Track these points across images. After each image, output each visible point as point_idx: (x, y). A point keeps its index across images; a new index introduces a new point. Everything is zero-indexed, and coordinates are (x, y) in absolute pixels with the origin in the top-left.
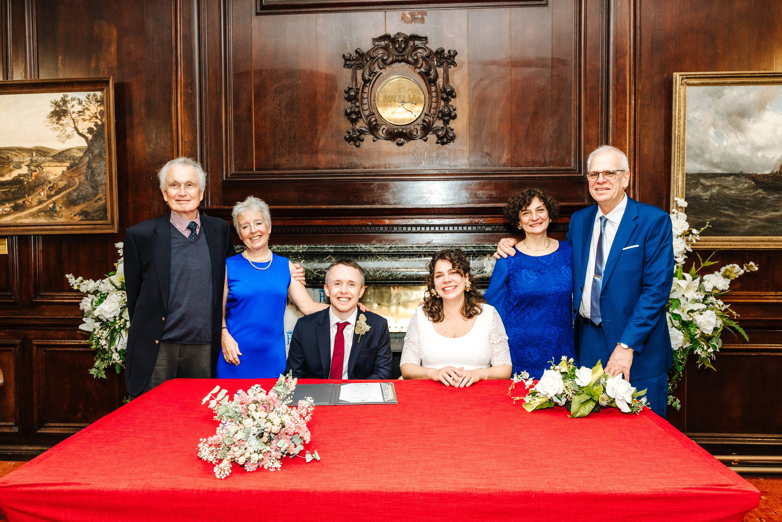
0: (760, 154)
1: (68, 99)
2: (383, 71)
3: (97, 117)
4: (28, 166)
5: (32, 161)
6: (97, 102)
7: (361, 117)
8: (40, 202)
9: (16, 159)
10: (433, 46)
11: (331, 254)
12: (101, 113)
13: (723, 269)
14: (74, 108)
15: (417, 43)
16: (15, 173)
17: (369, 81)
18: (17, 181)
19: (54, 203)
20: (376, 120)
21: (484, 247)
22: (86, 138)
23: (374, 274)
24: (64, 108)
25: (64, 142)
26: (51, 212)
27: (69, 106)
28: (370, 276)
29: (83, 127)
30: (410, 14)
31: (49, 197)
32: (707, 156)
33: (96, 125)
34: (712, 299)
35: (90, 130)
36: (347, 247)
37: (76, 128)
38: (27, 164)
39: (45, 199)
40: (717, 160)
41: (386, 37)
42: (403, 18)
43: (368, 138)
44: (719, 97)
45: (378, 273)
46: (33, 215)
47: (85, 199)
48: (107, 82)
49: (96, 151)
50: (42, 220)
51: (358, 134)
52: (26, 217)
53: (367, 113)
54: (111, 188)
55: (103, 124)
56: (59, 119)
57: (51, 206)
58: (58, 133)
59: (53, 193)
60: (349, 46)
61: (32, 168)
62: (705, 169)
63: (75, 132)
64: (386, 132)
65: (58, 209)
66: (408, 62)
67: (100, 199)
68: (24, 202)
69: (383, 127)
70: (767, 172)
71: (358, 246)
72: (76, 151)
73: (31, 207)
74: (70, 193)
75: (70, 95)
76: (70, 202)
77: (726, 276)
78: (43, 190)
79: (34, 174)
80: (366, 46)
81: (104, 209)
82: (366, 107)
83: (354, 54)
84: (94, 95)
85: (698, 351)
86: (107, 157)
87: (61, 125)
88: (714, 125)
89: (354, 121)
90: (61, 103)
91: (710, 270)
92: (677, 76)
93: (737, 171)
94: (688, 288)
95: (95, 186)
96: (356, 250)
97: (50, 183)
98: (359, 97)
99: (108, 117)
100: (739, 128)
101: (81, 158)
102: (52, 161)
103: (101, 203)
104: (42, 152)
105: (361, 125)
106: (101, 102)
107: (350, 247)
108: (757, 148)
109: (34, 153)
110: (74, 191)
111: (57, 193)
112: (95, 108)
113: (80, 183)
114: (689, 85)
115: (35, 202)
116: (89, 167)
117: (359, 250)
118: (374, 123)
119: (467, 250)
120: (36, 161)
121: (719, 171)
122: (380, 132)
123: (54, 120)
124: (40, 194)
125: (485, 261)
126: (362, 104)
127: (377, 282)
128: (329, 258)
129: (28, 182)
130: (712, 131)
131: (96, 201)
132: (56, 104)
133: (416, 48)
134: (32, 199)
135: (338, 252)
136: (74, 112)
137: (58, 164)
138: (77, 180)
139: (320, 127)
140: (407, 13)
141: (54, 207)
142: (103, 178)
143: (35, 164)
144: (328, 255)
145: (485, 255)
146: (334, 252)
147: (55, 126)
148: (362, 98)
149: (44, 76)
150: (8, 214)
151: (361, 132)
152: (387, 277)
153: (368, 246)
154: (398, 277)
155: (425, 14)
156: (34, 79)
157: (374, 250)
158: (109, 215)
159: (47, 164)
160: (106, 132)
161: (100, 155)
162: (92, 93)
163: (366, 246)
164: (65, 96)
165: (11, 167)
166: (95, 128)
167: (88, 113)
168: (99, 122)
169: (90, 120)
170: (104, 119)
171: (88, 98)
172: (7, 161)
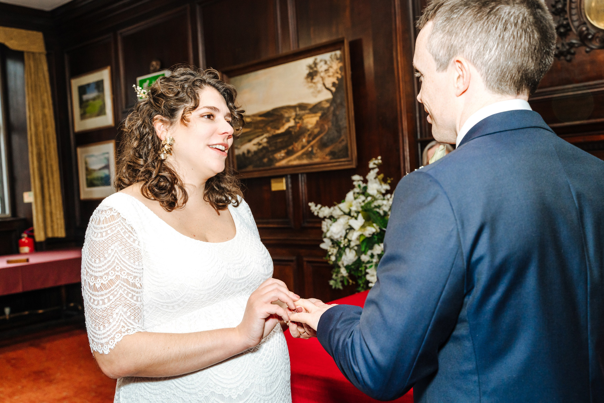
1: (318, 61)
3: (337, 73)
4: (294, 119)
5: (297, 115)
6: (337, 59)
7: (571, 30)
8: (303, 147)
9: (286, 115)
12: (341, 68)
14: (321, 67)
16: (287, 126)
18: (288, 132)
19: (312, 147)
20: (587, 30)
22: (331, 91)
24: (315, 69)
25: (316, 97)
26: (309, 155)
27: (318, 66)
29: (329, 82)
31: (309, 142)
33: (338, 79)
35: (334, 84)
37: (324, 85)
38: (293, 117)
39: (306, 144)
43: (581, 50)
46: (299, 158)
47: (332, 141)
49: (339, 101)
50: (305, 161)
51: (567, 47)
52: (295, 160)
53: (576, 24)
54: (350, 130)
55: (342, 77)
56: (312, 79)
57: (310, 149)
58: (312, 90)
59: (311, 139)
61: (297, 120)
63: (324, 88)
64: (600, 41)
65: (314, 151)
67: (343, 140)
68: (293, 148)
69: (597, 35)
72: (324, 103)
73: (297, 151)
74: (322, 138)
75: (319, 57)
76: (323, 145)
78: (304, 137)
79: (298, 125)
81: (346, 148)
82: (575, 18)
84: (336, 55)
86: (345, 104)
87: (314, 83)
89: (564, 35)
90: (313, 66)
95: (339, 130)
97: (308, 130)
98: (567, 8)
99: (346, 71)
101: (328, 108)
102: (308, 113)
103: (344, 143)
104: (302, 107)
105: (572, 37)
106: (340, 59)
109: (298, 109)
110: (325, 135)
111: (314, 139)
112: (336, 66)
113: (329, 128)
115: (299, 148)
116: (334, 115)
118: (586, 32)
120: (299, 115)
122: (594, 42)
123: (309, 80)
124: (302, 141)
126: (571, 15)
129: (295, 132)
131: (340, 143)
132: (310, 67)
134: (297, 145)
136: (322, 72)
137: (313, 115)
138: (326, 127)
141: (312, 150)
142: (344, 123)
143: (298, 117)
147: (311, 84)
148: (571, 9)
149: (302, 46)
150: (283, 158)
151: (572, 45)
156: (296, 50)
158: (349, 153)
159: (306, 116)
160: (344, 84)
161: (341, 104)
162: (333, 53)
164: (316, 59)
165: (284, 121)
166: (337, 82)
167: (332, 71)
168: (340, 76)
169: (333, 76)
170: (343, 74)
171: (331, 57)
172: (281, 117)
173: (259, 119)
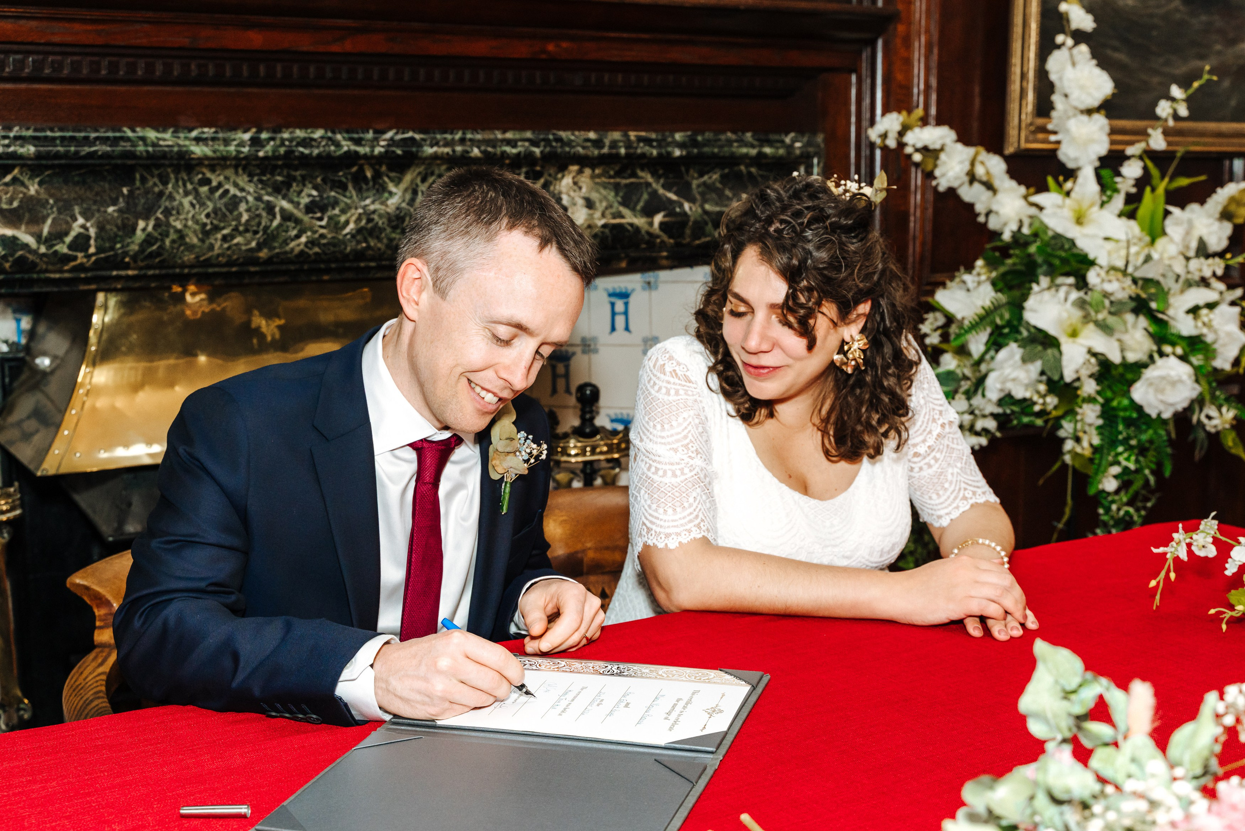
11: (22, 166)
21: (559, 140)
23: (202, 241)
28: (190, 248)
36: (86, 138)
45: (219, 236)
71: (129, 134)
77: (1224, 215)
96: (127, 146)
107: (97, 138)
117: (141, 148)
119: (514, 151)
125: (564, 190)
127: (210, 270)
128: (15, 180)
135: (57, 155)
144: (8, 169)
145: (563, 168)
146: (38, 156)
152: (251, 250)
153: (168, 135)
154: (292, 250)
157: (198, 150)
163: (160, 135)
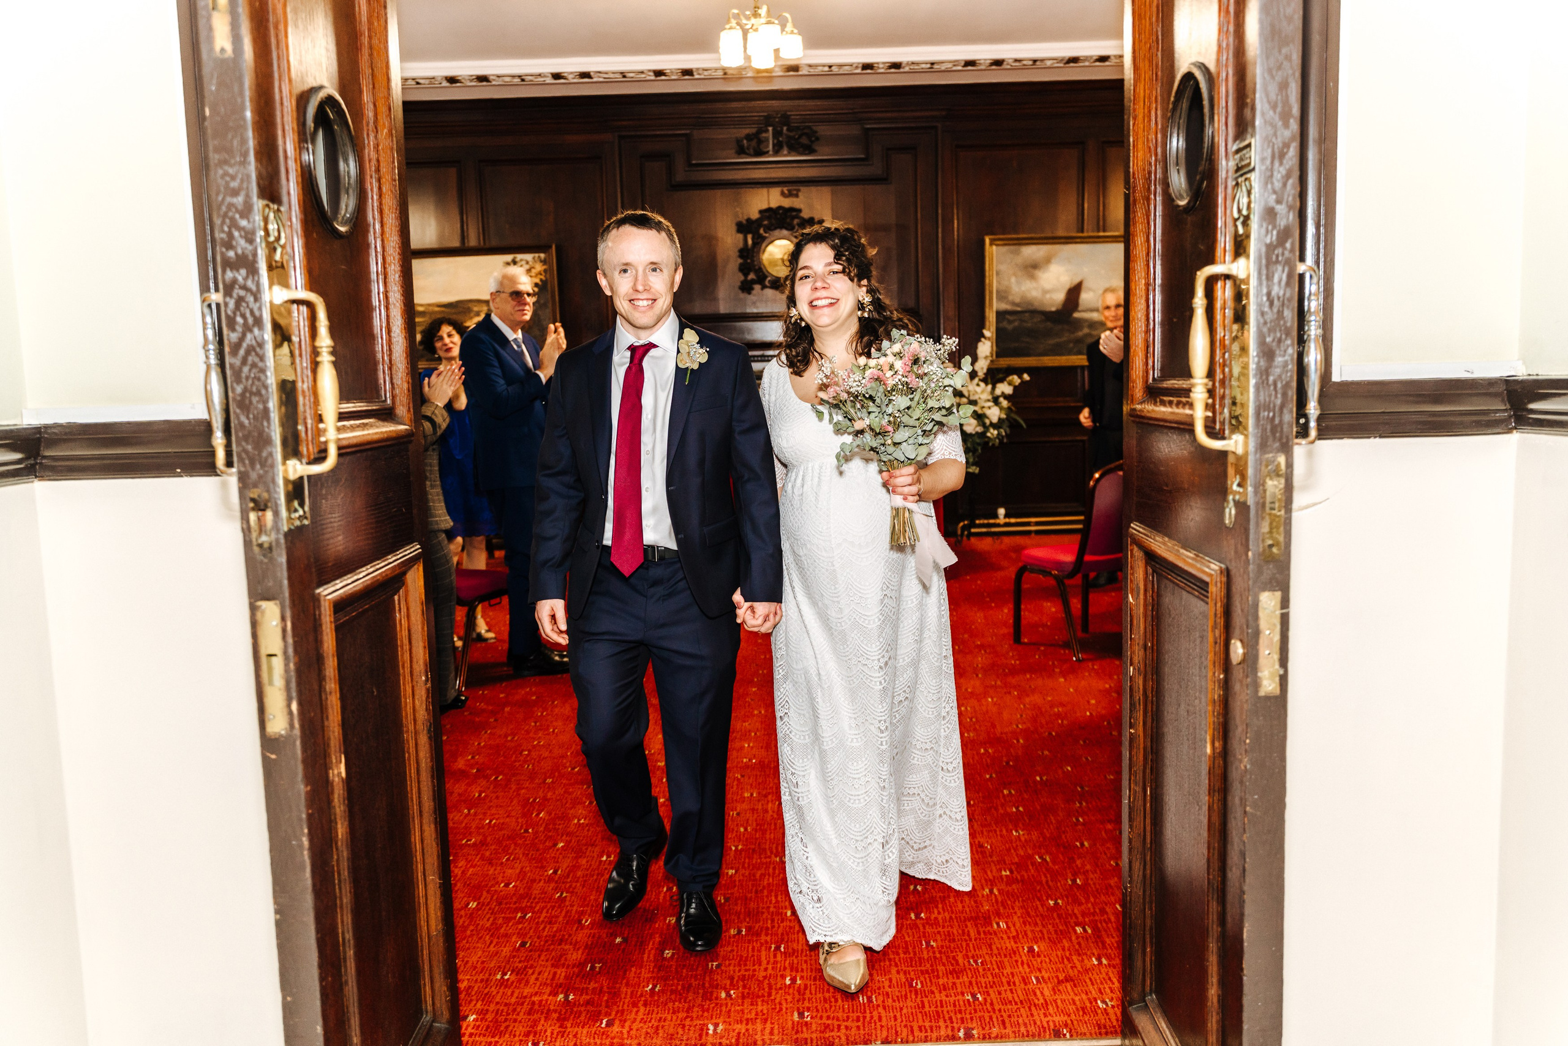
0: (1048, 296)
2: (767, 235)
3: (542, 274)
6: (541, 261)
7: (752, 271)
9: (476, 309)
10: (805, 215)
12: (545, 271)
13: (1008, 379)
15: (794, 214)
17: (758, 243)
20: (764, 274)
30: (788, 190)
32: (1011, 298)
33: (541, 280)
34: (1001, 399)
40: (1017, 300)
41: (769, 210)
42: (783, 194)
43: (757, 287)
44: (1018, 254)
48: (550, 247)
49: (542, 302)
51: (750, 284)
53: (757, 267)
55: (546, 280)
60: (740, 216)
62: (1008, 307)
66: (787, 229)
69: (769, 278)
70: (1053, 309)
75: (519, 256)
77: (1010, 384)
80: (755, 215)
82: (756, 263)
83: (744, 222)
84: (540, 257)
85: (989, 434)
86: (550, 305)
88: (1015, 274)
89: (746, 275)
91: (1002, 381)
92: (987, 240)
93: (1031, 308)
94: (983, 392)
98: (750, 255)
99: (552, 274)
100: (1032, 277)
105: (752, 276)
106: (544, 262)
108: (1045, 292)
112: (539, 267)
114: (997, 245)
118: (762, 275)
121: (1019, 309)
122: (767, 283)
126: (753, 261)
130: (1013, 280)
133: (794, 218)
139: (719, 280)
140: (785, 190)
148: (753, 256)
149: (494, 242)
151: (753, 282)
155: (799, 190)
156: (487, 246)
160: (549, 286)
161: (545, 305)
162: (537, 255)
164: (515, 258)
165: (472, 314)
166: (540, 283)
167: (534, 272)
168: (544, 278)
169: (536, 276)
170: (548, 276)
171: (534, 258)
172: (469, 310)
173: (437, 309)
